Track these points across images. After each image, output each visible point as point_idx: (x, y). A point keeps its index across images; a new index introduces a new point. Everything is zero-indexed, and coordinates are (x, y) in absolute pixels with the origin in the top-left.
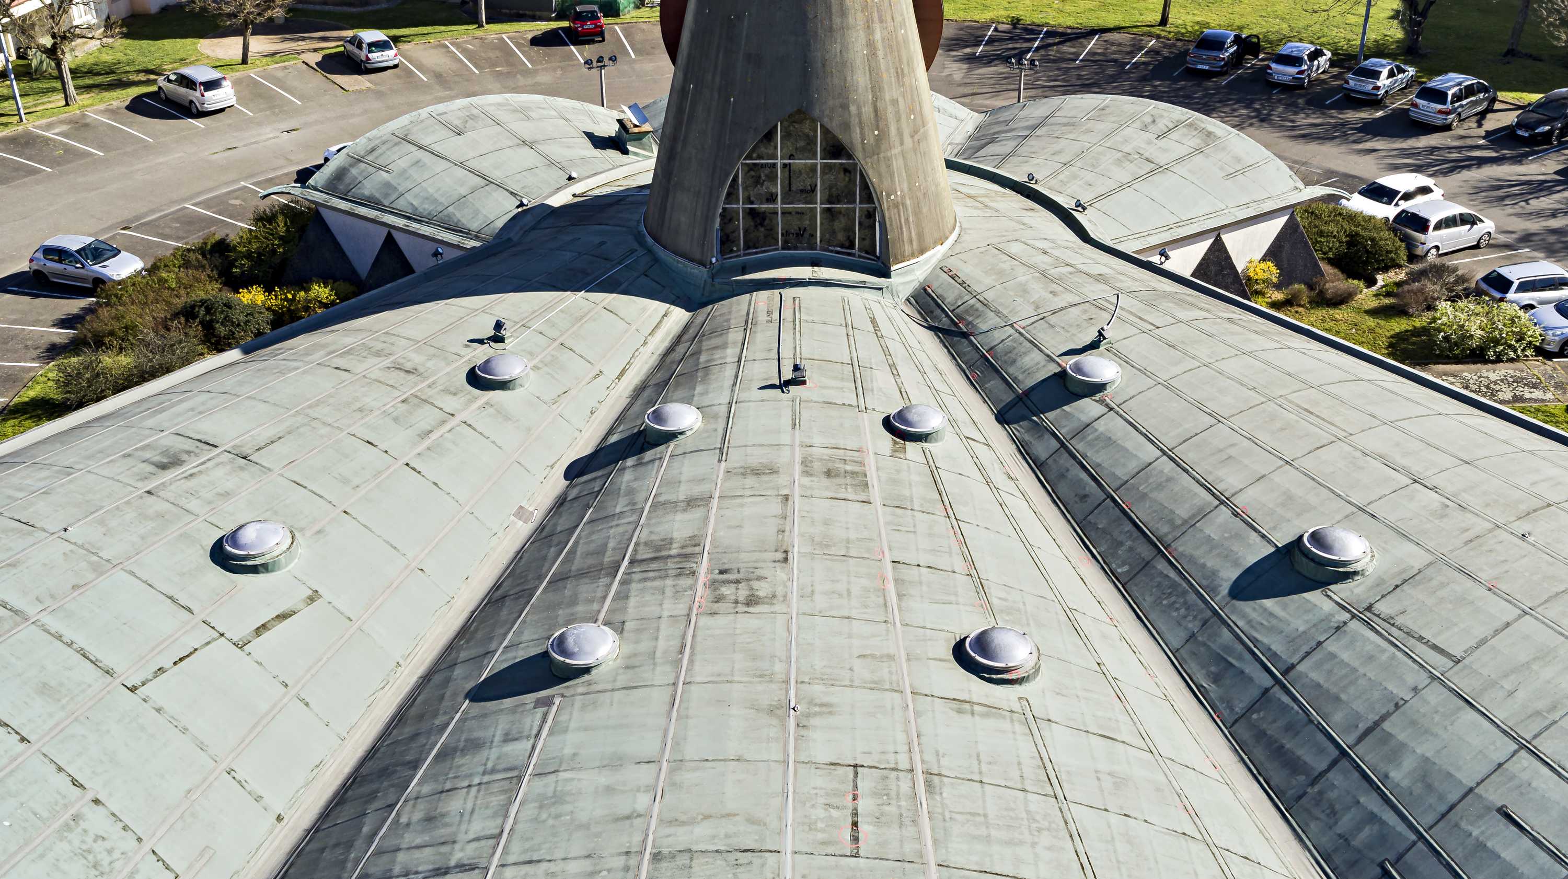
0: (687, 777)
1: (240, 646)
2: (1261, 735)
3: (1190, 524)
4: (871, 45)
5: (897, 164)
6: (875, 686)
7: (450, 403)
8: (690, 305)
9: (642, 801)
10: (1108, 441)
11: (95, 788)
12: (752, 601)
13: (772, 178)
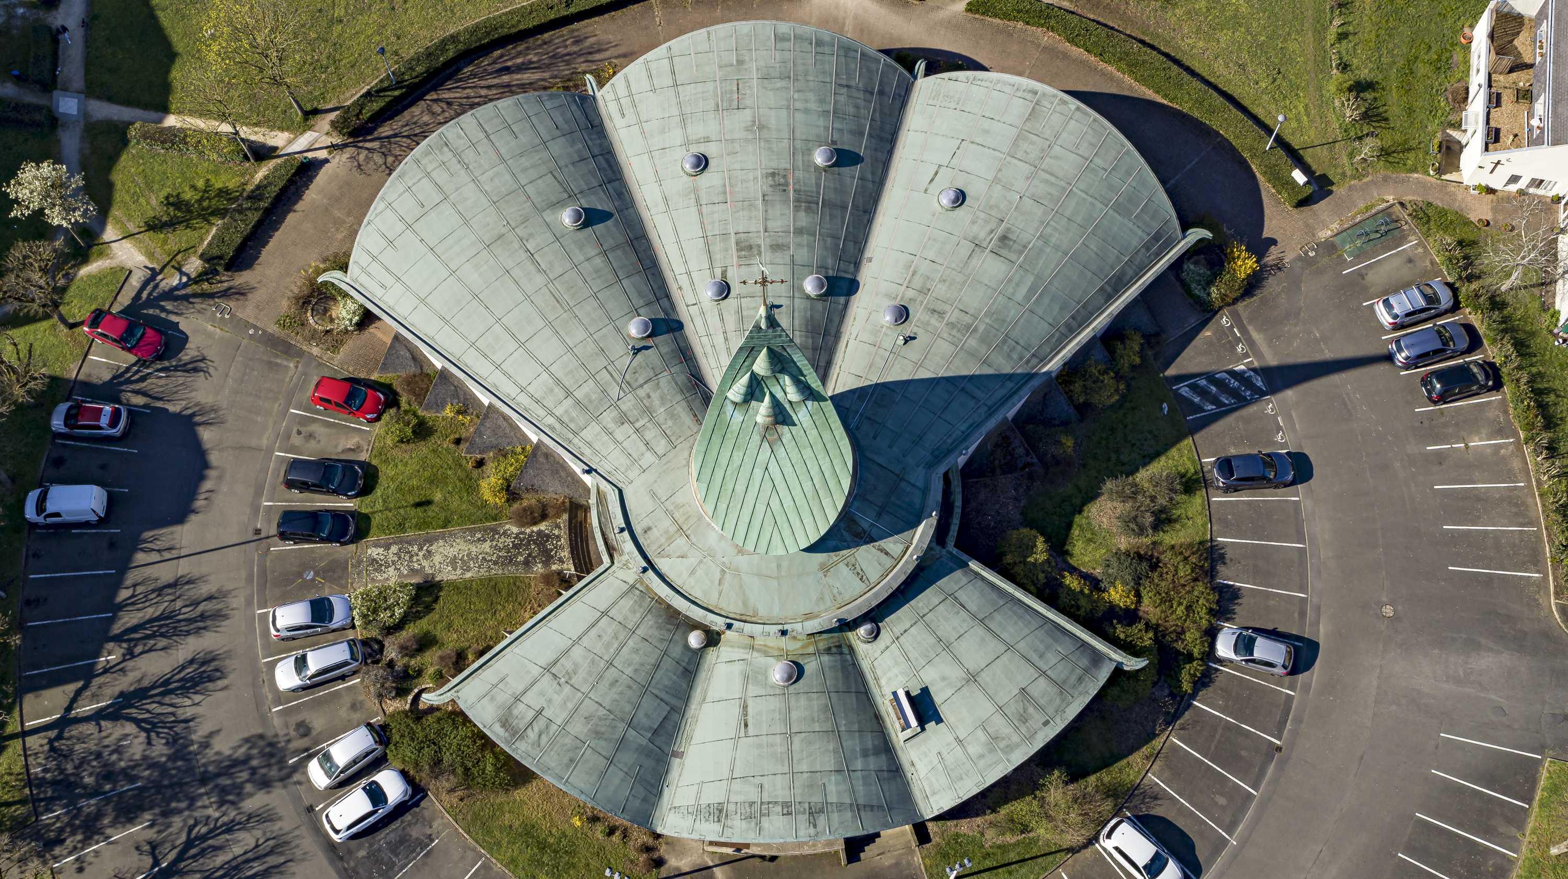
0: (785, 103)
1: (940, 166)
6: (733, 141)
12: (773, 175)
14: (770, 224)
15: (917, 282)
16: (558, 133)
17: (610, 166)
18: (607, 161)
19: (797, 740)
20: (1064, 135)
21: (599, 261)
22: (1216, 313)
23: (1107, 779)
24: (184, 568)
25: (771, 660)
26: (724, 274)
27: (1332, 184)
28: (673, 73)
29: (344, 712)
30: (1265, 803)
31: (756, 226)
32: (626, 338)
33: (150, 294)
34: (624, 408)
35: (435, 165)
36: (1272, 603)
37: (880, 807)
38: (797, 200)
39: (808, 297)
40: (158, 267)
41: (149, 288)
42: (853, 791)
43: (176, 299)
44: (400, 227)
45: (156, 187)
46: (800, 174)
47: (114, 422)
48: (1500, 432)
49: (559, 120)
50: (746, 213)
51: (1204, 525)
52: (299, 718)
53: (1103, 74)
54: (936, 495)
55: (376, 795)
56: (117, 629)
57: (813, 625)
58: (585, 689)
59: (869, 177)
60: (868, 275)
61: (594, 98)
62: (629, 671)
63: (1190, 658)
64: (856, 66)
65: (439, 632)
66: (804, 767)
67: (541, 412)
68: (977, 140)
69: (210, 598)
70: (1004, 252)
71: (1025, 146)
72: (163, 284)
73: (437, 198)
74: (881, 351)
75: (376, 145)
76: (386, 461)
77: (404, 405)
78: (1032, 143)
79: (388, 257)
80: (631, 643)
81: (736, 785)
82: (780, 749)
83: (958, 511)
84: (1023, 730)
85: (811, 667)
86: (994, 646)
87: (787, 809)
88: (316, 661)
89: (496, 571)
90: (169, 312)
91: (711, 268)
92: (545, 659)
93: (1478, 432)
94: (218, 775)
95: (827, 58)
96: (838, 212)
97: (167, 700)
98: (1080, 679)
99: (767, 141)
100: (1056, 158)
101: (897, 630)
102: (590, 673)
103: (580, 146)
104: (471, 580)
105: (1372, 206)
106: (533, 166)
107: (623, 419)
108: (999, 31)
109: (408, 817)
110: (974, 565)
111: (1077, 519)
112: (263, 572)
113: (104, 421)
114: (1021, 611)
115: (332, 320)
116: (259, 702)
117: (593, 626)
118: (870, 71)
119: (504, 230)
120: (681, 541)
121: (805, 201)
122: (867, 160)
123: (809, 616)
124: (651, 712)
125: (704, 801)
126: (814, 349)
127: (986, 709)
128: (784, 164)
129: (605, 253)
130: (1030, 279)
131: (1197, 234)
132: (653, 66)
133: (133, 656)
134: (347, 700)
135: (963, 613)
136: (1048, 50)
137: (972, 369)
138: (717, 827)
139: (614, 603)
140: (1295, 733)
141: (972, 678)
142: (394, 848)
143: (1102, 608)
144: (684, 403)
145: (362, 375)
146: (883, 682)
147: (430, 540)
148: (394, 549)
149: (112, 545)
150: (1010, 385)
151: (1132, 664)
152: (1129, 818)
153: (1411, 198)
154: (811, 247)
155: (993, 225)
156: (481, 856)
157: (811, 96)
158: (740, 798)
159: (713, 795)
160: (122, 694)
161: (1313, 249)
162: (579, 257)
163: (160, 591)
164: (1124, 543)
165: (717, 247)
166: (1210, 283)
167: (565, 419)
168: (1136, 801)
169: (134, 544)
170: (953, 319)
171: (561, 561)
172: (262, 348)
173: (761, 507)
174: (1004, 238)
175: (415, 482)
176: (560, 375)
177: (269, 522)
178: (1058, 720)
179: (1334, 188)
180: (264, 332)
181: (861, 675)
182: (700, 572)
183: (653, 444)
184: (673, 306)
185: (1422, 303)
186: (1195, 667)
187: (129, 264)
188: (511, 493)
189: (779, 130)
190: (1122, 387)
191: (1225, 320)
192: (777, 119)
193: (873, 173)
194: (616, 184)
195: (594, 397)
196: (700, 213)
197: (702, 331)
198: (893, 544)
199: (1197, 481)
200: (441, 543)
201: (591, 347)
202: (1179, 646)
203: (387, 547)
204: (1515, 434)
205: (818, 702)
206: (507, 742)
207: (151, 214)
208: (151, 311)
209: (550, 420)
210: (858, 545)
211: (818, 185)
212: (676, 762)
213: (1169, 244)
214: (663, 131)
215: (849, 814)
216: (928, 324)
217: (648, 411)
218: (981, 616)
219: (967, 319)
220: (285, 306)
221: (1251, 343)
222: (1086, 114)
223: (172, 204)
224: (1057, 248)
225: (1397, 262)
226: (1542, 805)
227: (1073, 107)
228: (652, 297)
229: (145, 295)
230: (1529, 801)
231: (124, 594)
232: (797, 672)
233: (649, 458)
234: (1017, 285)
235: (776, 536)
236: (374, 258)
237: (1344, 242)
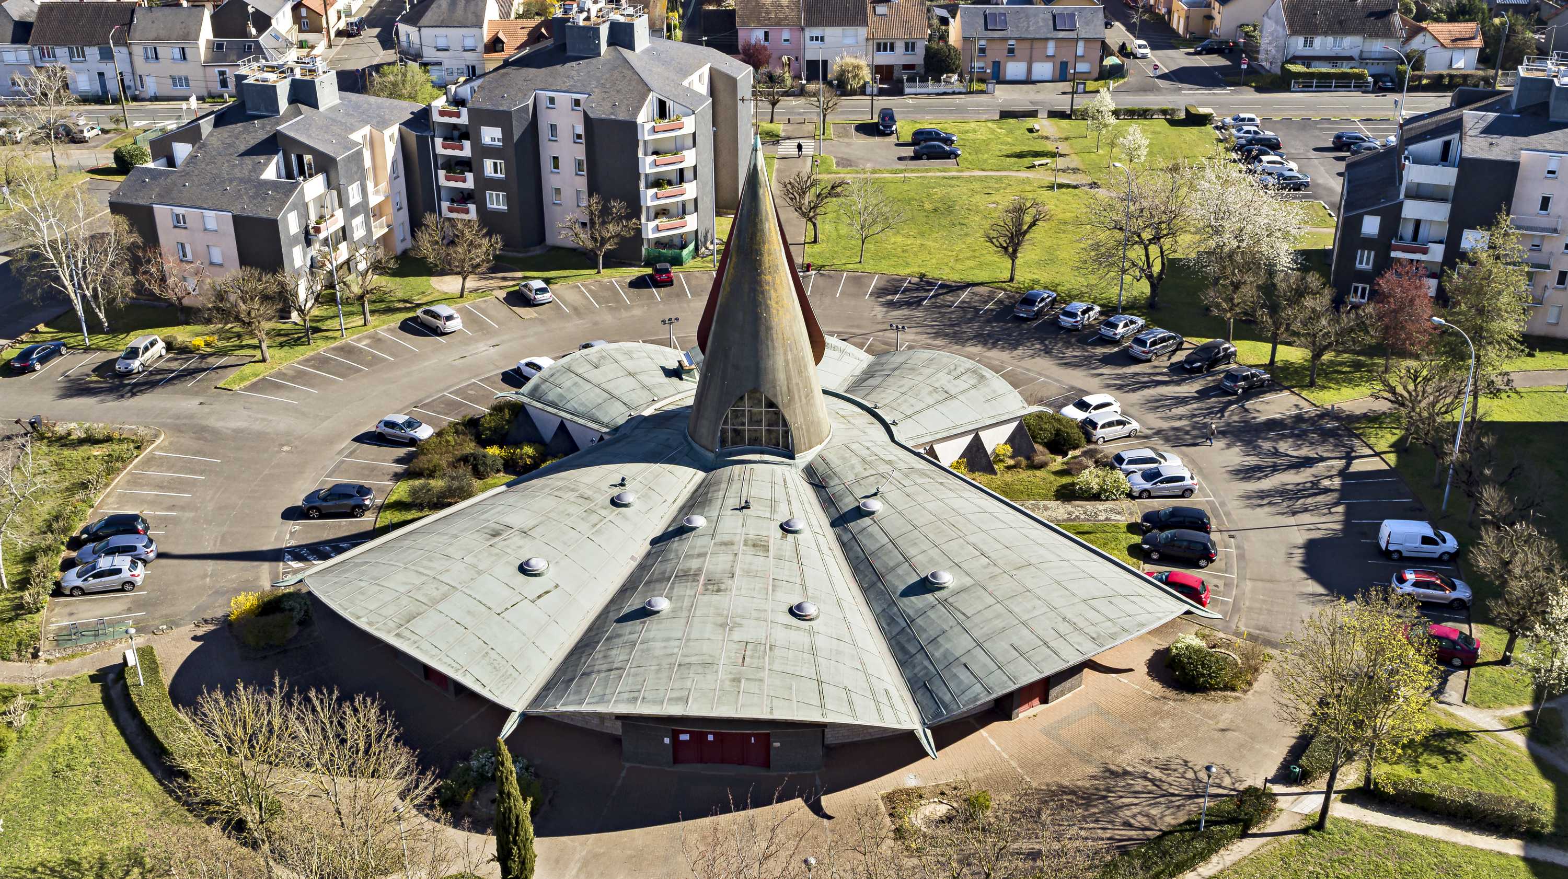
0: (691, 644)
1: (533, 602)
2: (898, 643)
3: (893, 569)
4: (787, 361)
5: (798, 411)
6: (758, 619)
7: (604, 513)
8: (706, 469)
9: (676, 650)
10: (871, 536)
11: (491, 645)
12: (719, 590)
13: (743, 415)
14: (731, 558)
16: (964, 660)
21: (913, 553)
26: (784, 538)
28: (821, 692)
31: (745, 558)
32: (886, 503)
38: (697, 575)
46: (689, 593)
49: (964, 675)
50: (754, 567)
60: (640, 548)
68: (483, 608)
70: (500, 528)
78: (426, 595)
91: (796, 542)
92: (955, 404)
95: (627, 689)
99: (719, 614)
106: (988, 619)
121: (689, 574)
122: (609, 623)
128: (704, 597)
129: (907, 558)
144: (833, 465)
147: (1070, 518)
148: (1102, 518)
154: (692, 547)
155: (502, 543)
161: (160, 630)
162: (934, 553)
165: (789, 553)
170: (571, 494)
174: (495, 536)
177: (1223, 540)
184: (838, 534)
187: (1471, 709)
189: (704, 623)
192: (704, 632)
195: (916, 475)
199: (388, 508)
203: (1107, 519)
211: (671, 589)
214: (839, 651)
217: (866, 461)
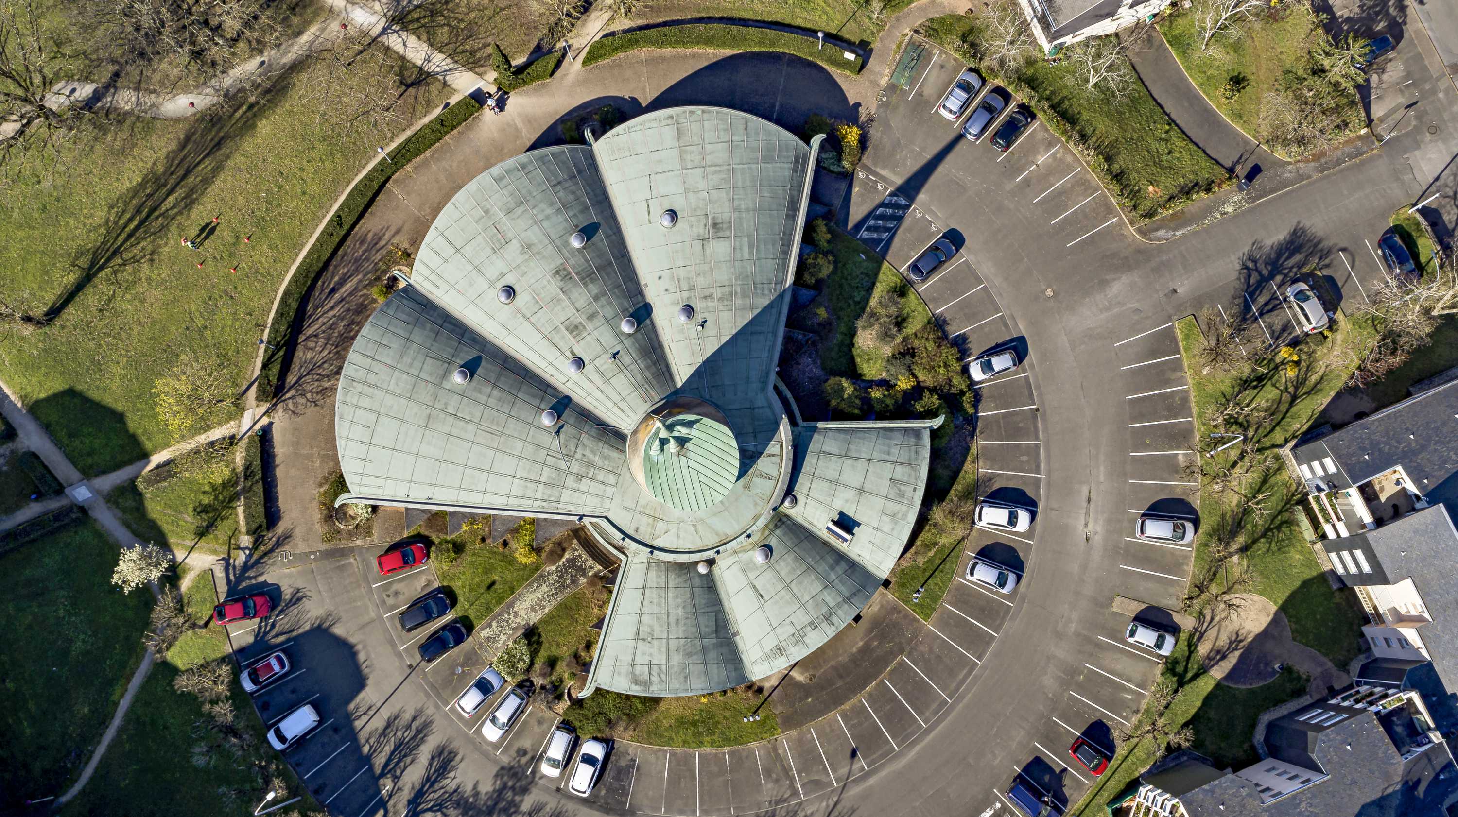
0: (531, 221)
6: (518, 266)
12: (557, 272)
14: (578, 305)
15: (685, 286)
16: (410, 327)
17: (455, 325)
18: (450, 323)
19: (793, 585)
20: (706, 135)
21: (495, 393)
22: (853, 174)
23: (960, 488)
24: (385, 713)
25: (750, 553)
26: (572, 352)
27: (869, 43)
28: (451, 243)
29: (537, 729)
30: (1047, 444)
31: (570, 311)
32: (546, 429)
33: (235, 575)
34: (575, 471)
35: (356, 397)
36: (986, 330)
37: (859, 591)
38: (582, 279)
39: (630, 335)
40: (226, 556)
41: (231, 571)
42: (840, 592)
43: (252, 566)
44: (365, 447)
45: (182, 509)
46: (572, 261)
47: (282, 665)
48: (1050, 144)
49: (404, 317)
50: (559, 307)
51: (924, 310)
52: (515, 748)
53: (692, 56)
54: (778, 404)
55: (589, 760)
56: (378, 770)
57: (762, 522)
58: (664, 635)
59: (610, 232)
60: (652, 295)
61: (410, 285)
62: (680, 610)
63: (962, 393)
64: (554, 166)
65: (555, 652)
66: (807, 598)
67: (529, 502)
68: (658, 170)
69: (414, 718)
70: (720, 234)
71: (688, 157)
72: (237, 563)
73: (373, 417)
74: (693, 341)
75: (292, 392)
76: (452, 579)
77: (437, 541)
78: (692, 152)
79: (369, 468)
80: (670, 594)
81: (779, 631)
82: (788, 597)
83: (792, 400)
84: (905, 501)
85: (773, 542)
86: (861, 465)
87: (813, 625)
88: (503, 716)
89: (560, 597)
90: (255, 577)
91: (562, 353)
92: (631, 632)
93: (1038, 153)
94: (496, 804)
95: (534, 173)
96: (609, 269)
97: (436, 787)
98: (917, 452)
99: (538, 253)
100: (712, 153)
101: (805, 491)
102: (661, 626)
103: (428, 326)
104: (551, 612)
105: (901, 43)
106: (414, 359)
107: (579, 477)
108: (611, 67)
109: (613, 758)
110: (821, 425)
111: (855, 352)
112: (432, 686)
113: (276, 667)
114: (861, 435)
115: (353, 518)
116: (486, 755)
117: (643, 599)
118: (564, 163)
119: (428, 411)
120: (660, 524)
121: (587, 277)
122: (602, 222)
123: (756, 518)
124: (707, 623)
125: (767, 650)
126: (654, 364)
127: (879, 502)
128: (559, 261)
129: (495, 386)
130: (745, 239)
131: (817, 140)
132: (434, 245)
133: (399, 778)
134: (533, 722)
135: (834, 458)
136: (651, 61)
137: (749, 316)
138: (784, 658)
139: (646, 579)
140: (1040, 395)
141: (861, 491)
142: (618, 778)
143: (899, 396)
144: (606, 446)
145: (398, 539)
146: (815, 523)
147: (511, 606)
148: (494, 624)
149: (336, 730)
150: (774, 311)
151: (937, 422)
152: (984, 501)
153: (919, 23)
154: (610, 303)
155: (703, 222)
156: (666, 751)
157: (543, 206)
158: (785, 636)
159: (770, 643)
160: (410, 802)
161: (883, 96)
162: (483, 399)
163: (384, 734)
164: (887, 350)
165: (556, 339)
166: (840, 160)
167: (546, 498)
168: (982, 489)
169: (349, 719)
170: (720, 295)
171: (592, 568)
172: (326, 562)
173: (697, 485)
174: (715, 225)
175: (477, 580)
176: (525, 475)
177: (412, 656)
178: (919, 484)
179: (872, 46)
180: (320, 551)
181: (801, 527)
182: (682, 535)
183: (606, 481)
184: (556, 389)
185: (964, 96)
186: (968, 397)
187: (207, 566)
188: (537, 550)
189: (541, 242)
190: (831, 258)
191: (861, 175)
192: (534, 235)
193: (611, 229)
194: (467, 335)
195: (553, 475)
196: (532, 324)
197: (584, 395)
198: (773, 448)
199: (905, 285)
200: (518, 603)
201: (530, 448)
202: (953, 390)
203: (490, 626)
204: (1059, 141)
205: (790, 558)
206: (645, 691)
207: (194, 527)
208: (244, 584)
209: (537, 503)
210: (754, 462)
211: (587, 261)
212: (737, 639)
213: (806, 159)
214: (471, 285)
215: (846, 606)
216: (707, 307)
217: (590, 464)
218: (843, 453)
219: (727, 290)
220: (319, 529)
221: (884, 179)
222: (709, 112)
223: (201, 512)
224: (748, 210)
225: (935, 72)
226: (1186, 350)
227: (699, 112)
228: (541, 393)
229: (232, 577)
230: (1178, 352)
231: (366, 749)
232: (768, 549)
233: (610, 490)
234: (741, 249)
235: (713, 492)
236: (362, 474)
237: (898, 79)
